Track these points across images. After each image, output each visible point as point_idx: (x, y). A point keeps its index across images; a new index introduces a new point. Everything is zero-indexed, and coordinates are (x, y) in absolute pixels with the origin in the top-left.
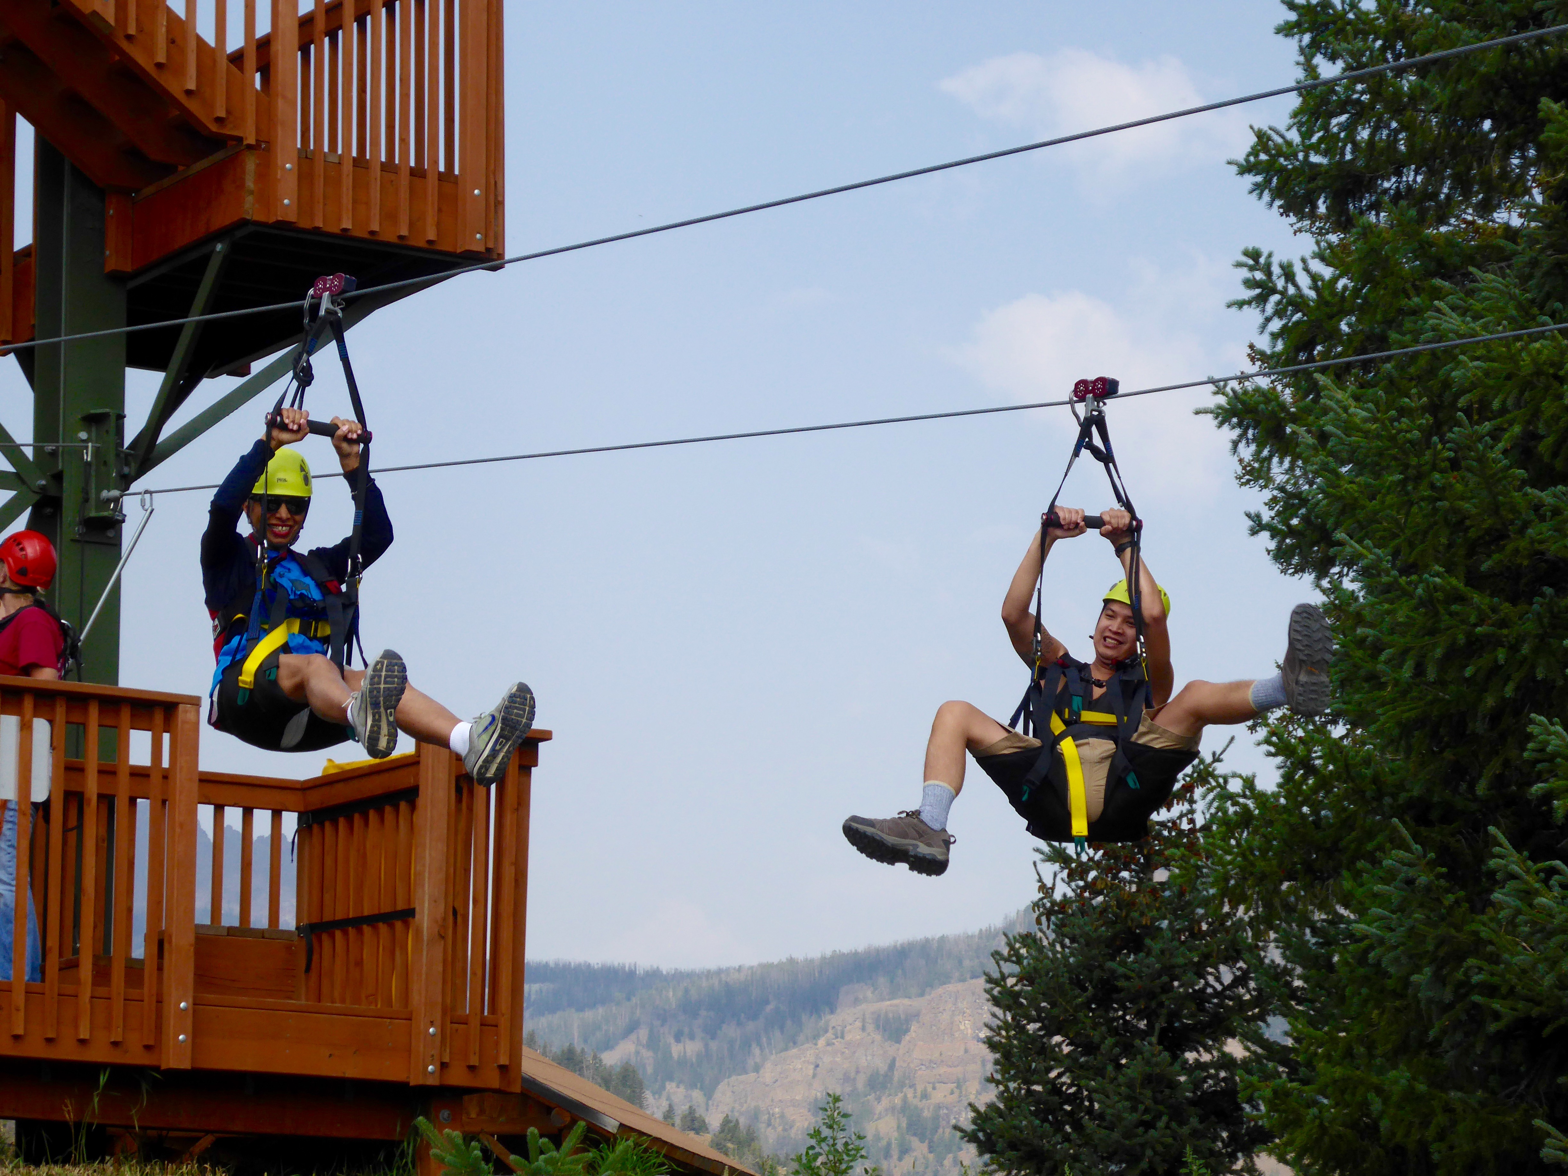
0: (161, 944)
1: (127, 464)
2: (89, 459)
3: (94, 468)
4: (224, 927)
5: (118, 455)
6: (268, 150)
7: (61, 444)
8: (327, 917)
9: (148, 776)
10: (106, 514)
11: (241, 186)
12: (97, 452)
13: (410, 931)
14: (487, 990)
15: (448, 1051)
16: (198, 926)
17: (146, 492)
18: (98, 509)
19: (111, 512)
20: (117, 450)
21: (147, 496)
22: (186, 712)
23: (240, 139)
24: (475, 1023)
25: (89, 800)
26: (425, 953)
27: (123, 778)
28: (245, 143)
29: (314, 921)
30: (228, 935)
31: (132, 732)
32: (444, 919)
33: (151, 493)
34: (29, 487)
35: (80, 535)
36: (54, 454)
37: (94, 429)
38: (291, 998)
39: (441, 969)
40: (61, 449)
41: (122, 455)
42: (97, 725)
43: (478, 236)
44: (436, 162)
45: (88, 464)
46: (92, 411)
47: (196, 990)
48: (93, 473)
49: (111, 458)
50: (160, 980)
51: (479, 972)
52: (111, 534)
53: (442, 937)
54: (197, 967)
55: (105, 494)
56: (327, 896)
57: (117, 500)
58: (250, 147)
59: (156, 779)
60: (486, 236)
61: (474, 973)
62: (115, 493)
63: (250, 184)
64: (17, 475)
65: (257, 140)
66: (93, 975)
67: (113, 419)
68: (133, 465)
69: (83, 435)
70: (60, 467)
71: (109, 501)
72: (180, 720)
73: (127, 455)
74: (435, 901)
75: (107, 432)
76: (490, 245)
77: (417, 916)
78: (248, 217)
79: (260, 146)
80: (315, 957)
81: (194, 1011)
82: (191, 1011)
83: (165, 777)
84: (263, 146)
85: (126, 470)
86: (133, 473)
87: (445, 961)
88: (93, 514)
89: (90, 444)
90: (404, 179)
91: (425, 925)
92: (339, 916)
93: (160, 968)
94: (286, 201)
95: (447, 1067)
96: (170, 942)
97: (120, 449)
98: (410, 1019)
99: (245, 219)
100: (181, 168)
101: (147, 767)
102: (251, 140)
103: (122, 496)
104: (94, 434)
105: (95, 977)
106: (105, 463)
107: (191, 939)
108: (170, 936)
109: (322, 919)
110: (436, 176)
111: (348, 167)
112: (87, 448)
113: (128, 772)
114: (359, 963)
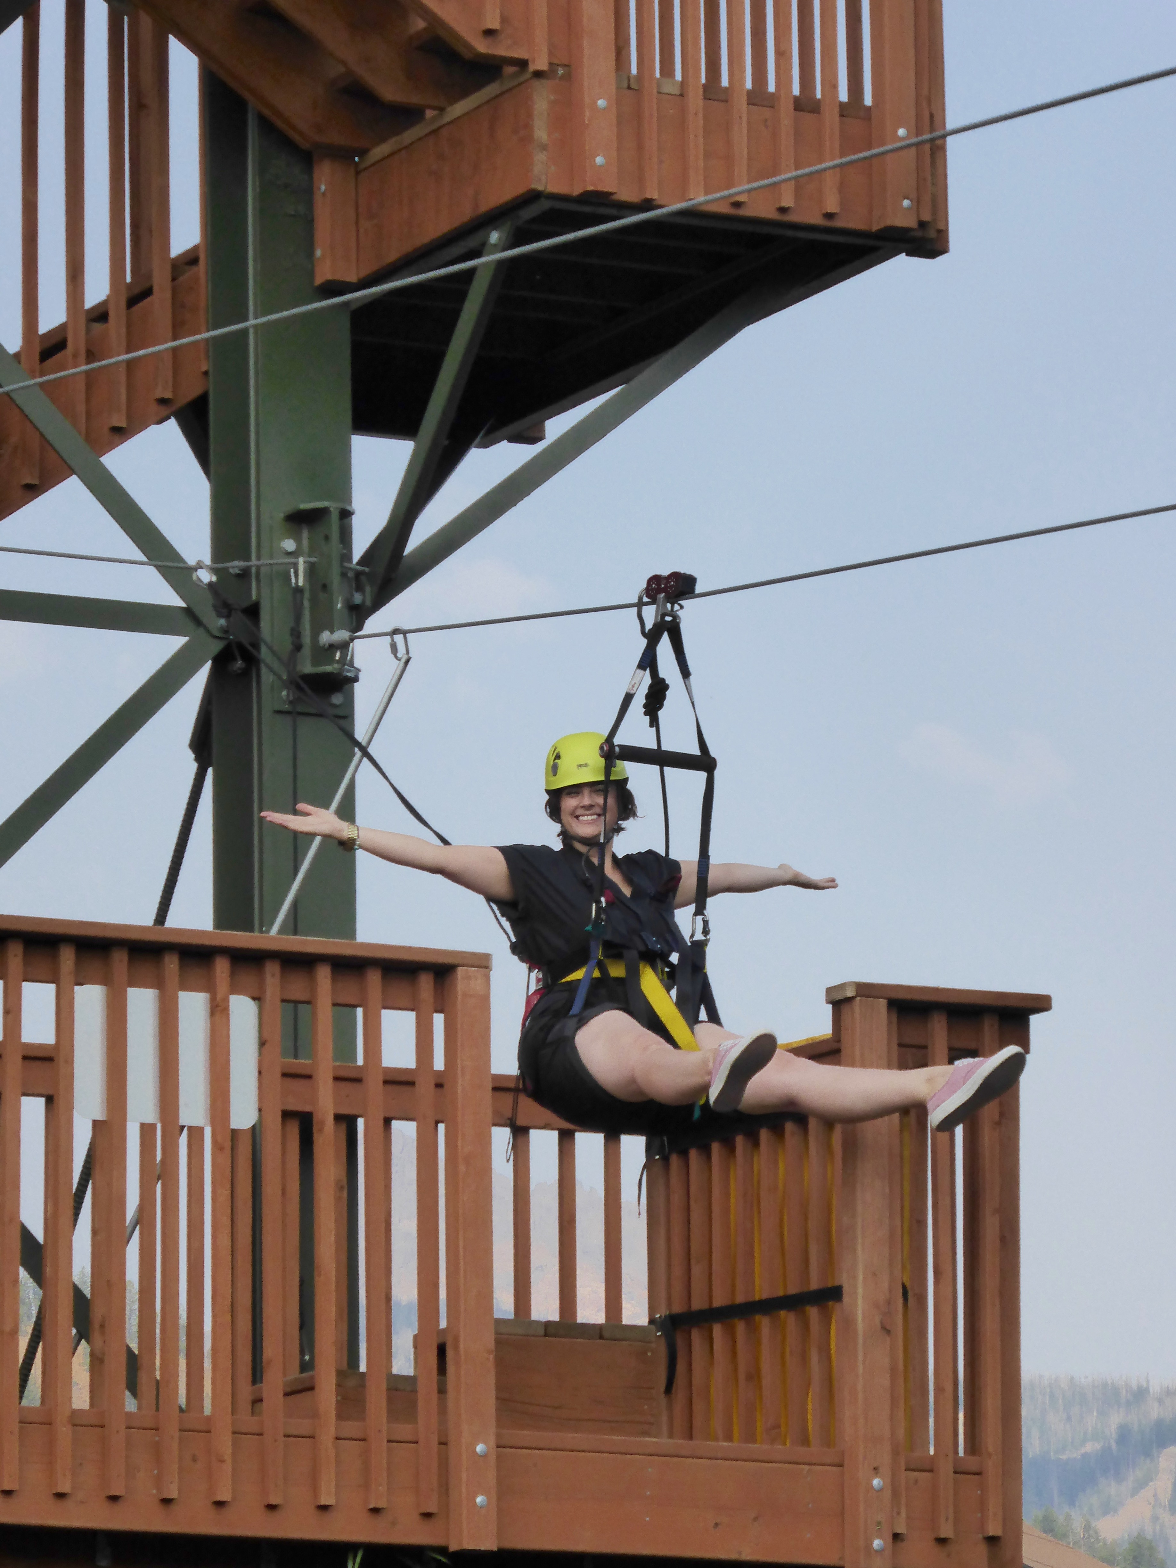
0: (442, 1351)
1: (359, 588)
2: (301, 583)
3: (307, 595)
4: (538, 1322)
5: (344, 575)
6: (568, 77)
7: (254, 562)
8: (698, 1304)
9: (412, 1084)
10: (328, 668)
11: (527, 139)
12: (312, 570)
13: (834, 1323)
14: (961, 1416)
15: (903, 1515)
16: (498, 1322)
17: (396, 631)
18: (316, 662)
19: (336, 666)
20: (342, 566)
21: (399, 638)
22: (469, 978)
23: (523, 64)
24: (946, 1470)
25: (322, 1123)
26: (860, 1357)
27: (374, 1086)
28: (532, 68)
29: (678, 1308)
30: (546, 1335)
31: (385, 1013)
32: (889, 1303)
33: (405, 633)
34: (208, 631)
35: (291, 702)
36: (244, 575)
37: (305, 534)
38: (650, 1436)
39: (887, 1383)
40: (254, 570)
41: (351, 574)
42: (329, 1003)
43: (906, 203)
44: (835, 87)
45: (298, 590)
46: (303, 506)
47: (500, 1423)
48: (306, 604)
49: (335, 580)
50: (443, 1409)
51: (949, 1389)
52: (337, 699)
53: (887, 1330)
54: (500, 1387)
55: (326, 637)
56: (697, 1271)
57: (344, 646)
58: (538, 74)
59: (424, 1088)
60: (918, 202)
61: (939, 1389)
62: (342, 635)
63: (541, 133)
64: (188, 612)
65: (551, 64)
66: (337, 1402)
67: (335, 517)
68: (368, 589)
69: (289, 545)
70: (254, 597)
71: (332, 647)
72: (460, 993)
73: (358, 574)
74: (874, 1274)
75: (327, 538)
76: (926, 217)
77: (846, 1298)
78: (540, 188)
79: (556, 71)
80: (681, 1367)
81: (498, 1457)
82: (493, 1458)
83: (439, 1086)
84: (561, 72)
85: (358, 598)
86: (368, 603)
87: (893, 1370)
88: (308, 668)
89: (301, 560)
90: (786, 115)
91: (860, 1312)
92: (719, 1301)
93: (442, 1390)
94: (599, 160)
95: (902, 1540)
96: (456, 1347)
97: (346, 564)
98: (841, 1465)
99: (534, 190)
100: (429, 114)
101: (411, 1070)
102: (541, 63)
103: (352, 639)
104: (305, 542)
105: (340, 1405)
106: (325, 587)
107: (489, 1340)
108: (456, 1339)
109: (690, 1306)
110: (836, 110)
111: (695, 100)
112: (295, 566)
113: (380, 1079)
114: (754, 1376)
